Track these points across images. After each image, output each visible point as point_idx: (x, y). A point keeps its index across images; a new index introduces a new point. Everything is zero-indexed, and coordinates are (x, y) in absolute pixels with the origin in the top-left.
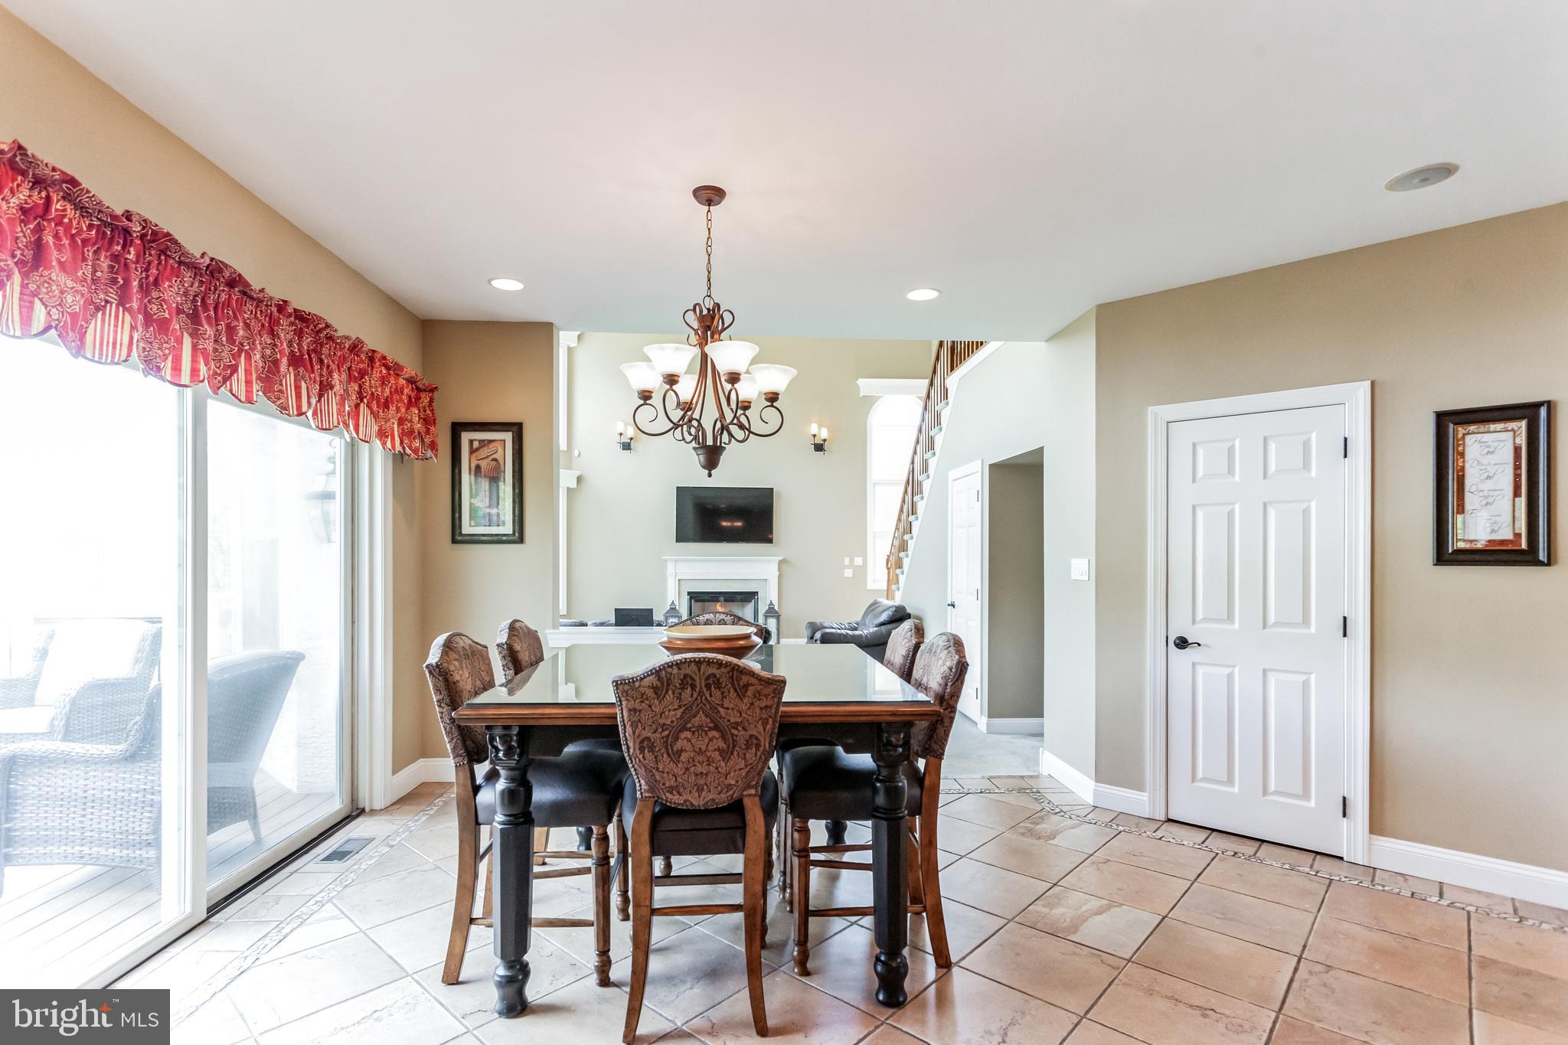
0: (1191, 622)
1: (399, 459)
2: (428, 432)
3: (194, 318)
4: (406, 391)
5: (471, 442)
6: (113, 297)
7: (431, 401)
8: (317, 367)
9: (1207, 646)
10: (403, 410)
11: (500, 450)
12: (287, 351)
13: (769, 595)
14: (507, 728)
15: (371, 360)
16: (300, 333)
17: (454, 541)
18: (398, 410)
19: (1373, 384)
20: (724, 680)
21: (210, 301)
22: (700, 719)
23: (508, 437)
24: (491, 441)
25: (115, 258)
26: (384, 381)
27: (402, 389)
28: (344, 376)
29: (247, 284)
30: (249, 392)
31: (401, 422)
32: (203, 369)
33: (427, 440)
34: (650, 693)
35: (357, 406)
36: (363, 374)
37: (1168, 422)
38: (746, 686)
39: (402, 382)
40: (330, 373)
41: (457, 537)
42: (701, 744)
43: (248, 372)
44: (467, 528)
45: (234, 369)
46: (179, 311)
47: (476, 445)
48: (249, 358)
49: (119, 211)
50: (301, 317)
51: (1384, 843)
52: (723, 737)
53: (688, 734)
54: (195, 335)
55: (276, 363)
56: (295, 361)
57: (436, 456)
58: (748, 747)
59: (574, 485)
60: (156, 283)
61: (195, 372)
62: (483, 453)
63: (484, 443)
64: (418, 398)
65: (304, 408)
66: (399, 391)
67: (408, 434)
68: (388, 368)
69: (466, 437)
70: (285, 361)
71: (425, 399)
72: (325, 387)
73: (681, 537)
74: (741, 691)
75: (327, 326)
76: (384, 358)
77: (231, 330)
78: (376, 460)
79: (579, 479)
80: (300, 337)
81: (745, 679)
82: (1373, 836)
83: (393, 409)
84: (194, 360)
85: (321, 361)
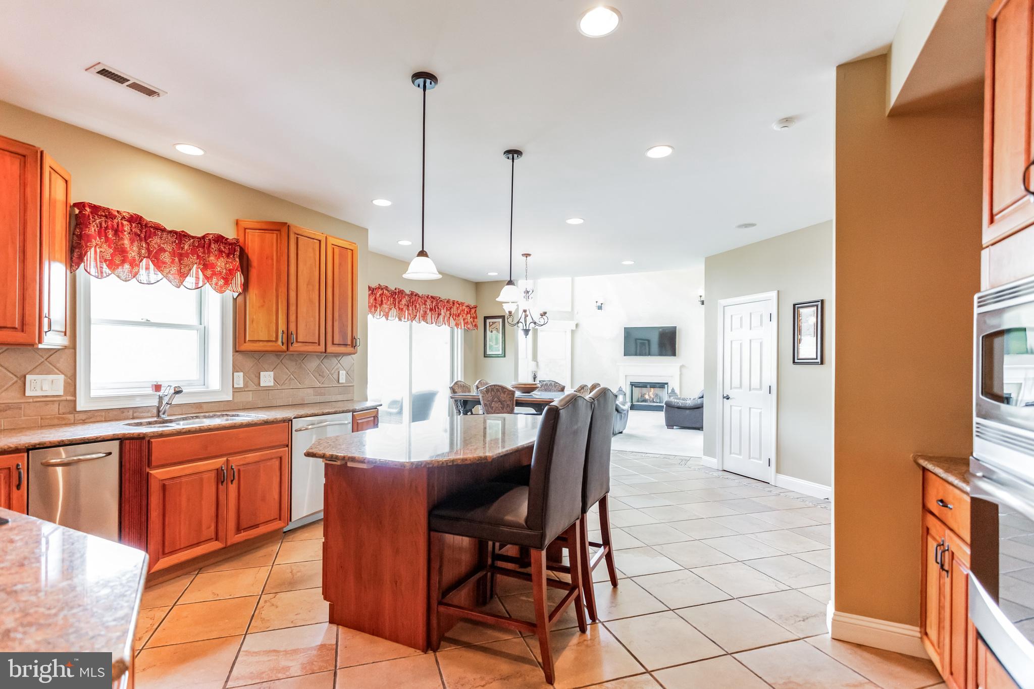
0: (730, 389)
1: (467, 331)
2: (474, 321)
3: (408, 306)
4: (466, 310)
5: (490, 323)
6: (393, 306)
7: (475, 311)
8: (437, 309)
9: (733, 398)
10: (465, 316)
11: (498, 325)
12: (429, 308)
13: (674, 384)
14: (461, 400)
15: (454, 303)
16: (432, 302)
17: (485, 357)
18: (463, 316)
19: (778, 292)
20: (500, 390)
21: (411, 301)
22: (496, 399)
23: (500, 320)
24: (496, 322)
25: (394, 298)
26: (458, 309)
27: (464, 310)
28: (445, 310)
29: (419, 295)
30: (419, 321)
31: (464, 320)
32: (409, 317)
33: (474, 324)
34: (485, 392)
35: (449, 318)
36: (451, 308)
37: (724, 306)
38: (505, 392)
39: (464, 307)
40: (441, 311)
41: (486, 355)
42: (497, 405)
43: (419, 316)
44: (489, 352)
45: (416, 316)
46: (405, 305)
47: (491, 324)
48: (419, 312)
49: (393, 289)
50: (432, 297)
51: (781, 477)
52: (502, 404)
53: (494, 403)
54: (408, 310)
55: (426, 312)
56: (431, 310)
57: (477, 329)
58: (507, 407)
59: (574, 328)
60: (401, 301)
61: (408, 318)
62: (494, 326)
63: (494, 323)
64: (470, 311)
65: (433, 322)
66: (463, 310)
67: (466, 323)
68: (459, 304)
69: (488, 321)
70: (428, 310)
71: (473, 311)
72: (439, 314)
73: (626, 353)
74: (504, 393)
75: (440, 298)
76: (458, 302)
77: (415, 306)
78: (459, 333)
79: (577, 325)
80: (432, 303)
81: (505, 390)
82: (778, 474)
83: (461, 316)
84: (408, 316)
85: (438, 308)
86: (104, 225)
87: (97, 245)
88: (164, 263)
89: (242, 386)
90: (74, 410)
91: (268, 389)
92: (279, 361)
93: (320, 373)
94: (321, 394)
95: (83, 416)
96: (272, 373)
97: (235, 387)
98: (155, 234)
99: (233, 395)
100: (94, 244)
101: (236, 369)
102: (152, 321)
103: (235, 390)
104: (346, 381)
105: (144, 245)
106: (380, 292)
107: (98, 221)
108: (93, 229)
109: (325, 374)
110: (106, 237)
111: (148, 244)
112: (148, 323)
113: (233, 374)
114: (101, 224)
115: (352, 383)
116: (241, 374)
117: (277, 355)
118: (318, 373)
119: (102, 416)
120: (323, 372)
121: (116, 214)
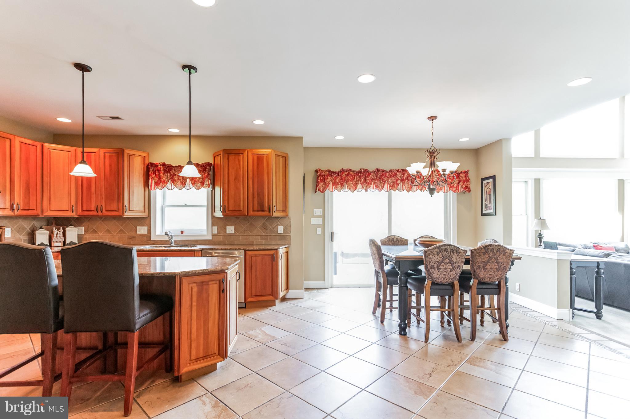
86: (154, 169)
87: (152, 177)
88: (175, 180)
89: (217, 233)
90: (150, 240)
91: (230, 235)
92: (238, 221)
93: (265, 228)
94: (266, 239)
95: (153, 242)
96: (233, 227)
97: (213, 233)
98: (172, 169)
99: (212, 237)
100: (151, 177)
101: (213, 225)
102: (187, 204)
103: (214, 235)
104: (283, 232)
105: (169, 174)
106: (345, 173)
107: (152, 169)
108: (151, 172)
109: (268, 228)
110: (156, 174)
111: (170, 173)
112: (186, 206)
113: (212, 227)
114: (153, 169)
115: (289, 234)
116: (216, 227)
117: (236, 218)
118: (263, 227)
119: (159, 242)
120: (267, 227)
121: (159, 164)
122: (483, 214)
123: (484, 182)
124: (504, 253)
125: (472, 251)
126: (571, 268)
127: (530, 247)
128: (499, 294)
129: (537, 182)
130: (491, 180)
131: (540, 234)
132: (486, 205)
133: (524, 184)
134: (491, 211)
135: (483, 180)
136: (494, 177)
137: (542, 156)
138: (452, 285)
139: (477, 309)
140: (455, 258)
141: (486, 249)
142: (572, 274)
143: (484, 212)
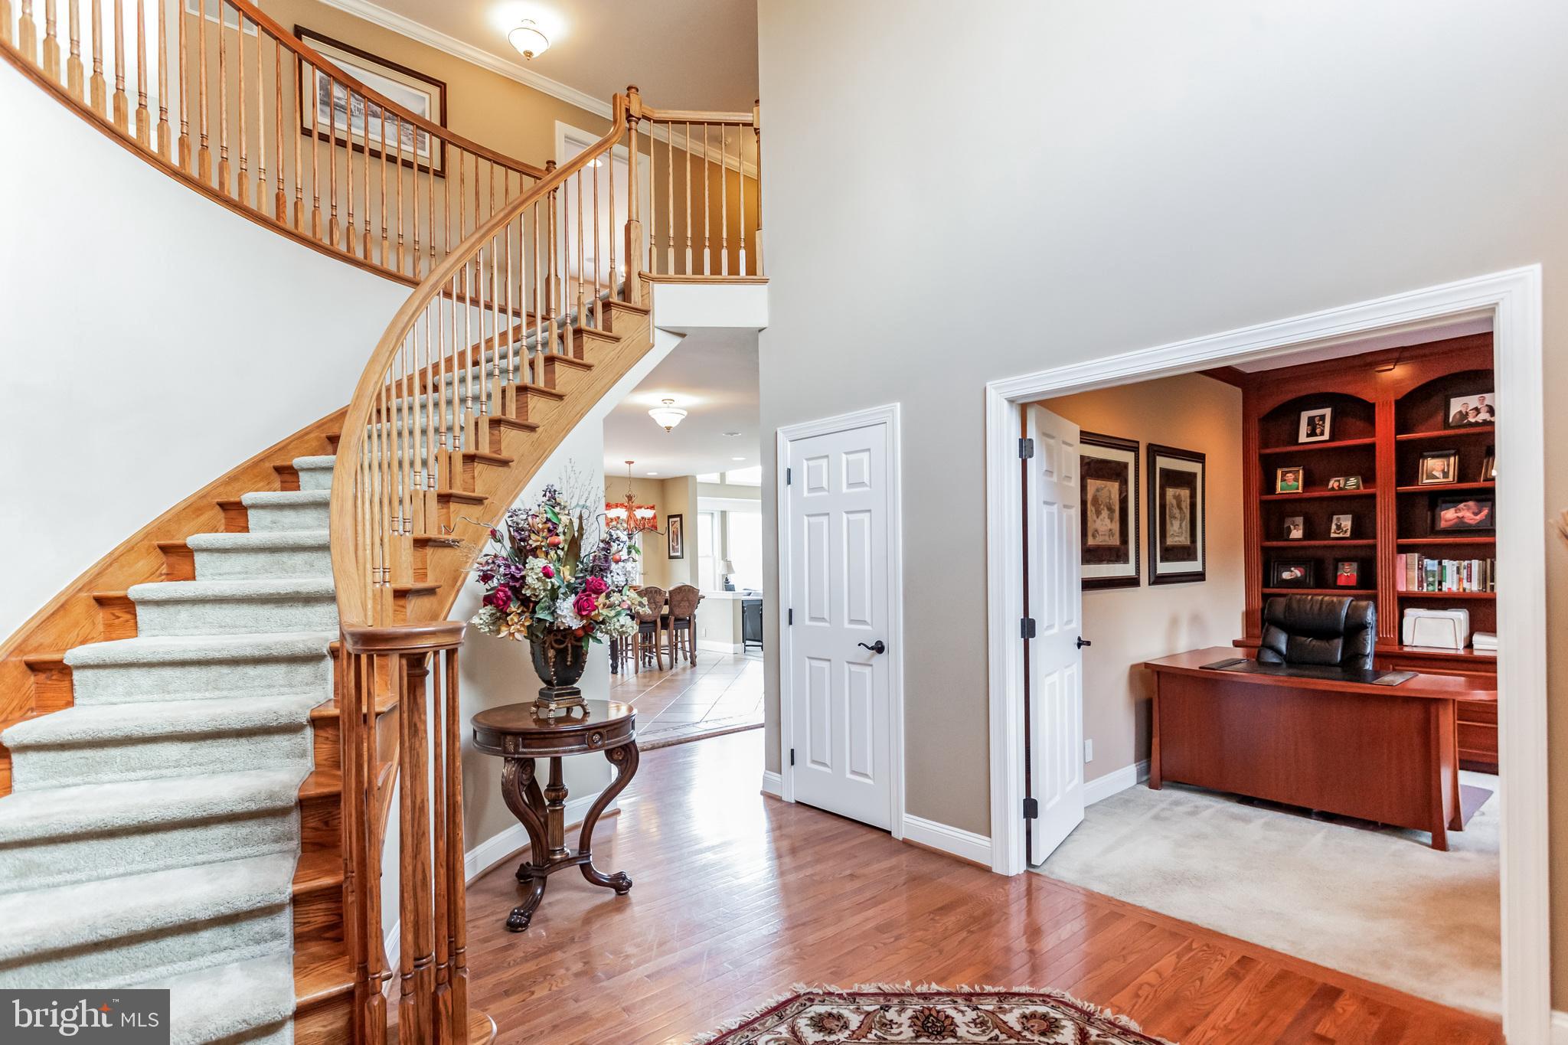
122: (671, 557)
123: (671, 520)
124: (693, 592)
125: (670, 592)
126: (743, 607)
127: (717, 591)
128: (689, 628)
129: (724, 514)
130: (678, 519)
131: (727, 579)
132: (673, 547)
133: (710, 517)
134: (679, 554)
135: (670, 517)
136: (680, 516)
137: (727, 483)
138: (655, 622)
139: (673, 647)
140: (658, 598)
141: (680, 589)
142: (743, 612)
143: (672, 554)
